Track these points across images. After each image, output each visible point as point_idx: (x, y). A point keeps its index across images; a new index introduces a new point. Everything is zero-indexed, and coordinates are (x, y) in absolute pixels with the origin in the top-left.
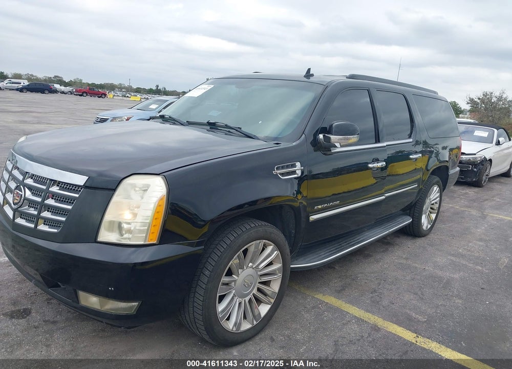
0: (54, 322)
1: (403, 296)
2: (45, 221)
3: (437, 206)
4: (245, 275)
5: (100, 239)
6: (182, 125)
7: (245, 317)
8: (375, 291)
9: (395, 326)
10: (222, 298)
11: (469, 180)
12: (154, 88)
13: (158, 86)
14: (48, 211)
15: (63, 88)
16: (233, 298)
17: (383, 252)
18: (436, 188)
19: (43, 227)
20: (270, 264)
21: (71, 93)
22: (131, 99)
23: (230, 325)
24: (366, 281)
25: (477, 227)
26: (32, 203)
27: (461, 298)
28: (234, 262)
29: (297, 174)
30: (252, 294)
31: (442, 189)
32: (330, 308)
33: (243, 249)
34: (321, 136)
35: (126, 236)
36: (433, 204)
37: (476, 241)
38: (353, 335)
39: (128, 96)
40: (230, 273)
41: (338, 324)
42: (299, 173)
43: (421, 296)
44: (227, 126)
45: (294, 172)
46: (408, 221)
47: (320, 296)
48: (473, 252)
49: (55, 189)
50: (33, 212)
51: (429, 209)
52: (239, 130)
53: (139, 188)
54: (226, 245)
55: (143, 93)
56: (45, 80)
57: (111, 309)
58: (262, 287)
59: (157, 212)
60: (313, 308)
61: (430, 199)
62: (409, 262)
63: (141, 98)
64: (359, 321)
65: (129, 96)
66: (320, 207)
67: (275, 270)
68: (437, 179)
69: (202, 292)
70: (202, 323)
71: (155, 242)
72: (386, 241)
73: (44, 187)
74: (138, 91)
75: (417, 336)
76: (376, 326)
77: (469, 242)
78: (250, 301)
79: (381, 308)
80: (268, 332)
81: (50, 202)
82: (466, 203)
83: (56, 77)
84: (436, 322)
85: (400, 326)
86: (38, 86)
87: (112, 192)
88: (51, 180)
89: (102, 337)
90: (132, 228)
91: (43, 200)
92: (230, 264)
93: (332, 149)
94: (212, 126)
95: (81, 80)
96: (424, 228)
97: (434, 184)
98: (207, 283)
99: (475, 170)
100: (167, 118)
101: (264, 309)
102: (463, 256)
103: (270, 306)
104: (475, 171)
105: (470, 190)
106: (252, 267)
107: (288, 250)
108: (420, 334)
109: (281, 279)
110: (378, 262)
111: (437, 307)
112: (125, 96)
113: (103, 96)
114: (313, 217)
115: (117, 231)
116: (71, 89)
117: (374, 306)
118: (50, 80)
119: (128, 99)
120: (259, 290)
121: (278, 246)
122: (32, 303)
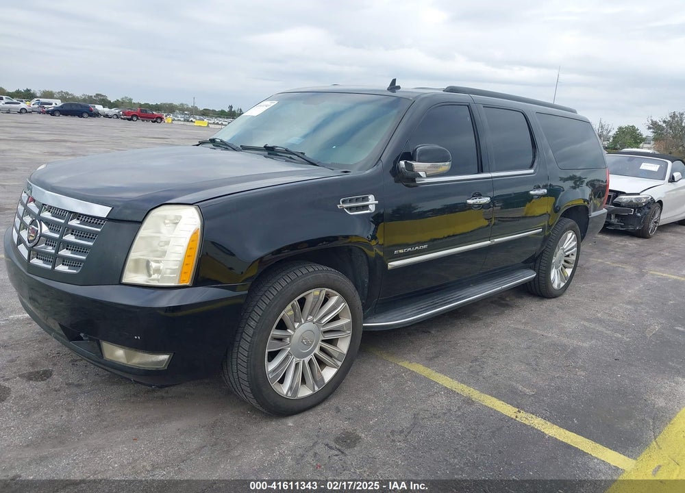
0: (79, 386)
1: (511, 367)
2: (64, 261)
3: (574, 258)
4: (303, 330)
5: (125, 280)
6: (234, 150)
7: (304, 381)
8: (476, 360)
9: (494, 400)
10: (272, 356)
11: (631, 228)
12: (227, 110)
13: (231, 107)
14: (67, 249)
15: (106, 110)
16: (287, 358)
17: (497, 315)
18: (570, 236)
19: (61, 268)
20: (336, 318)
21: (118, 116)
22: (195, 124)
23: (284, 389)
24: (468, 348)
25: (628, 288)
26: (49, 241)
27: (585, 369)
28: (288, 312)
29: (370, 210)
30: (312, 354)
31: (581, 237)
32: (415, 376)
33: (299, 297)
34: (402, 163)
35: (155, 276)
36: (568, 256)
37: (623, 303)
38: (439, 408)
39: (192, 121)
40: (282, 326)
41: (423, 395)
42: (372, 208)
43: (535, 367)
44: (287, 151)
45: (366, 207)
46: (530, 275)
47: (406, 364)
48: (616, 317)
49: (75, 223)
50: (50, 250)
51: (563, 262)
52: (301, 155)
53: (170, 220)
54: (276, 292)
55: (212, 117)
56: (84, 100)
57: (139, 364)
58: (327, 346)
59: (190, 248)
60: (394, 376)
61: (563, 249)
62: (529, 328)
63: (209, 123)
64: (450, 392)
65: (194, 120)
66: (401, 251)
67: (342, 326)
68: (571, 222)
69: (246, 346)
70: (247, 384)
71: (188, 284)
72: (503, 302)
73: (63, 221)
74: (206, 113)
75: (519, 411)
76: (470, 399)
77: (614, 304)
78: (310, 362)
79: (481, 379)
80: (333, 402)
81: (70, 238)
82: (621, 258)
83: (98, 95)
84: (546, 396)
85: (500, 400)
86: (74, 108)
87: (137, 225)
88: (71, 212)
89: (133, 402)
90: (161, 268)
91: (61, 237)
92: (282, 314)
93: (417, 179)
94: (271, 151)
95: (131, 100)
96: (555, 286)
97: (567, 230)
98: (253, 335)
99: (639, 214)
100: (218, 142)
101: (328, 374)
102: (600, 321)
103: (336, 370)
104: (638, 217)
105: (632, 241)
106: (312, 321)
107: (358, 303)
108: (522, 409)
109: (350, 337)
110: (487, 326)
111: (551, 380)
112: (188, 121)
113: (159, 120)
114: (393, 264)
115: (145, 271)
116: (117, 111)
117: (473, 377)
118: (92, 100)
119: (191, 124)
120: (322, 349)
121: (345, 297)
122: (55, 365)
